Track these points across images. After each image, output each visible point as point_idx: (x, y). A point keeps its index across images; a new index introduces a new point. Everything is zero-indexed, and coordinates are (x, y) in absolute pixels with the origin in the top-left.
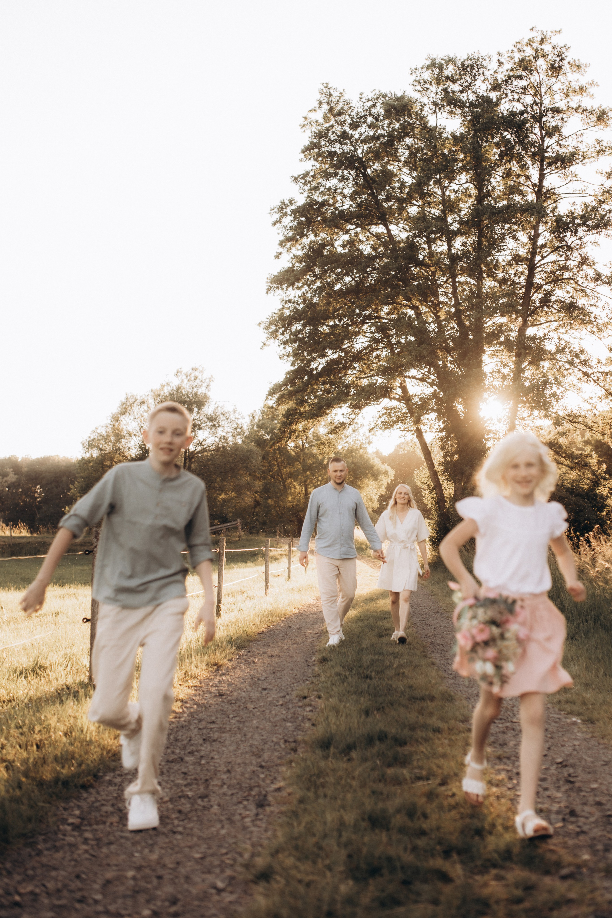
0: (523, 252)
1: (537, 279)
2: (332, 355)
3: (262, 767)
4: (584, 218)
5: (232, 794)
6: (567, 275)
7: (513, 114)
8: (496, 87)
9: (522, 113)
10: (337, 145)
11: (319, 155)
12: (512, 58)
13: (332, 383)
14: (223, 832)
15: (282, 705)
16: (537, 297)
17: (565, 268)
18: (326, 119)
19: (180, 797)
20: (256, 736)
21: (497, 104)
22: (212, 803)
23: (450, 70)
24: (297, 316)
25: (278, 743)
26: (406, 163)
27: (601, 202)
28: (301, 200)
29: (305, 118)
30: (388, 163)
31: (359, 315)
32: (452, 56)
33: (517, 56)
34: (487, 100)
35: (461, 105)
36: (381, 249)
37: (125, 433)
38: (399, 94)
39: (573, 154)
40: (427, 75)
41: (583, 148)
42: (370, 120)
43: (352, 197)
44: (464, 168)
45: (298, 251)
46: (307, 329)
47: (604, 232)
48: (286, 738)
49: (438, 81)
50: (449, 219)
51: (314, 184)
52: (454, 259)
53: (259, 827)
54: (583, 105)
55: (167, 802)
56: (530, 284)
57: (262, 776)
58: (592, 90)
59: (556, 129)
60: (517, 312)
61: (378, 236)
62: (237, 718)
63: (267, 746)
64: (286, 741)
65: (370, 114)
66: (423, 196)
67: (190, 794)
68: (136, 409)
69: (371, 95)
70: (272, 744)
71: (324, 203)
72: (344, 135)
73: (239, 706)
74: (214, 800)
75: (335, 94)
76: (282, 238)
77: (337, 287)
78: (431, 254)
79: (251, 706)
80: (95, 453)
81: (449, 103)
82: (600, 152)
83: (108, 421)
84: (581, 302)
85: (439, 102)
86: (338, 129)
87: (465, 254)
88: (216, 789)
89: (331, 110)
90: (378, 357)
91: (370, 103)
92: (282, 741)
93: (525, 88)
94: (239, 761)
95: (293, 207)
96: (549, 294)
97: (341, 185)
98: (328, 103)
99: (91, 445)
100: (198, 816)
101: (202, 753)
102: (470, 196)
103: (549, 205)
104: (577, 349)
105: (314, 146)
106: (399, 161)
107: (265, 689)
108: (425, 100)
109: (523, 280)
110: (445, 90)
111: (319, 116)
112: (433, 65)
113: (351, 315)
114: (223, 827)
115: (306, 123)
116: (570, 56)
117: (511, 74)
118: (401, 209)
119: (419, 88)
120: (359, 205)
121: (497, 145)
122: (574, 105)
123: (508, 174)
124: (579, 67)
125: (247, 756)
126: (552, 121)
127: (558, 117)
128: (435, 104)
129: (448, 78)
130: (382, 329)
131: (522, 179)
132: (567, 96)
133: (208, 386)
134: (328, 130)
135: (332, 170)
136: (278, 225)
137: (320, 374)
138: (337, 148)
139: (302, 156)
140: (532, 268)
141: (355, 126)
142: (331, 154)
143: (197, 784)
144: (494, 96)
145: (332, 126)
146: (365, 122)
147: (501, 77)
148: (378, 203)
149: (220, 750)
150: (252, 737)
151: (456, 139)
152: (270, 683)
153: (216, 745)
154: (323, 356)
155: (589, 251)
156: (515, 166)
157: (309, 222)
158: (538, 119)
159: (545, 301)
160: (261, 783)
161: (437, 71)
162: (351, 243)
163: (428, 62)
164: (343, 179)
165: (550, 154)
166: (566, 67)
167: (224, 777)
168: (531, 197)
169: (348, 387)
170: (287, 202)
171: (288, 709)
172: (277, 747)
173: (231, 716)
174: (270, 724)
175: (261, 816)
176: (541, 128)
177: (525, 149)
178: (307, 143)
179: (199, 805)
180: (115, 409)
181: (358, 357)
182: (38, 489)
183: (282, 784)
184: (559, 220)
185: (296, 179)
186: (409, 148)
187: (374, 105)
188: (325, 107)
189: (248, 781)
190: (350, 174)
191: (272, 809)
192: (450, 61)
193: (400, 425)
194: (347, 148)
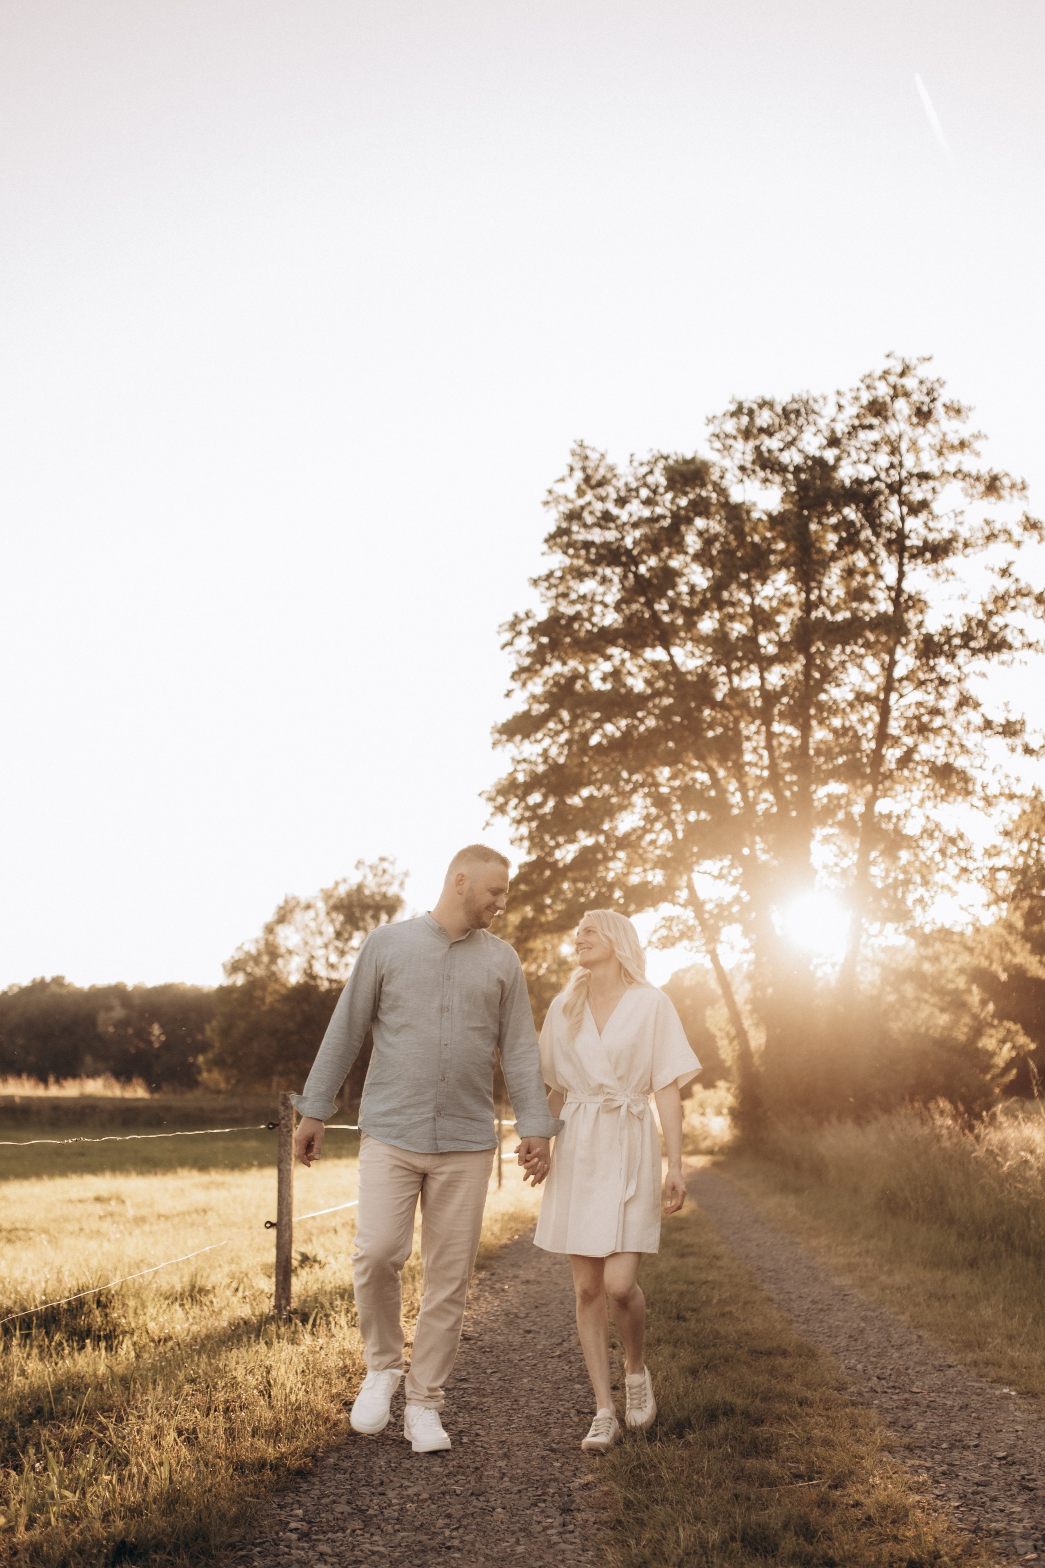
0: (870, 688)
1: (894, 727)
2: (585, 839)
3: (553, 1450)
4: (967, 637)
5: (520, 1491)
6: (938, 722)
7: (858, 482)
8: (833, 442)
9: (872, 481)
10: (597, 530)
11: (569, 545)
12: (857, 398)
13: (586, 880)
14: (520, 1549)
15: (560, 1356)
16: (892, 755)
17: (935, 712)
18: (580, 493)
19: (443, 1493)
20: (533, 1403)
21: (835, 468)
22: (492, 1504)
23: (764, 418)
24: (534, 782)
25: (566, 1415)
26: (696, 557)
27: (990, 614)
28: (542, 614)
29: (550, 492)
30: (670, 556)
31: (628, 781)
32: (768, 398)
33: (866, 397)
34: (819, 462)
35: (781, 469)
36: (660, 684)
37: (282, 950)
38: (689, 456)
39: (949, 542)
40: (730, 426)
41: (964, 533)
42: (644, 493)
43: (618, 608)
44: (783, 564)
45: (537, 687)
46: (551, 803)
47: (996, 658)
48: (578, 1407)
49: (747, 434)
50: (762, 639)
51: (562, 589)
52: (770, 697)
53: (572, 1543)
54: (965, 468)
55: (426, 1500)
56: (882, 736)
57: (557, 1464)
58: (977, 445)
59: (924, 505)
60: (864, 776)
61: (655, 665)
62: (499, 1375)
63: (552, 1420)
64: (578, 1412)
65: (646, 485)
66: (722, 605)
67: (458, 1489)
68: (299, 916)
69: (647, 457)
70: (559, 1416)
71: (577, 617)
72: (607, 518)
73: (498, 1357)
74: (495, 1500)
75: (594, 456)
76: (515, 668)
77: (594, 740)
78: (734, 692)
79: (516, 1357)
80: (240, 980)
81: (763, 468)
82: (991, 537)
83: (258, 933)
84: (961, 762)
85: (749, 465)
86: (598, 506)
87: (784, 690)
88: (493, 1483)
89: (587, 479)
90: (653, 842)
91: (645, 469)
92: (573, 1412)
93: (876, 444)
94: (517, 1440)
95: (531, 623)
96: (910, 751)
97: (601, 589)
98: (584, 469)
99: (235, 967)
100: (478, 1524)
101: (461, 1427)
102: (790, 605)
103: (912, 617)
104: (953, 833)
105: (561, 532)
106: (686, 553)
107: (529, 1332)
108: (727, 463)
109: (870, 729)
110: (757, 448)
111: (569, 488)
112: (738, 412)
113: (615, 781)
114: (518, 1542)
115: (551, 499)
116: (945, 396)
117: (857, 422)
118: (690, 625)
119: (718, 445)
120: (628, 620)
121: (836, 528)
122: (951, 468)
123: (850, 572)
124: (958, 411)
125: (527, 1433)
126: (917, 492)
127: (927, 486)
128: (742, 469)
129: (761, 430)
130: (661, 802)
131: (871, 579)
132: (940, 453)
133: (402, 884)
134: (582, 508)
135: (588, 568)
136: (508, 649)
137: (568, 868)
138: (597, 536)
139: (545, 547)
140: (885, 711)
141: (621, 502)
142: (587, 545)
143: (463, 1474)
144: (830, 455)
145: (589, 504)
146: (637, 497)
147: (841, 428)
148: (655, 615)
149: (485, 1423)
150: (527, 1404)
151: (774, 521)
152: (535, 1324)
153: (477, 1415)
154: (572, 840)
155: (973, 687)
156: (860, 560)
157: (554, 646)
158: (895, 488)
159: (905, 760)
160: (558, 1475)
161: (745, 420)
162: (616, 675)
163: (733, 408)
164: (604, 580)
165: (913, 541)
166: (939, 411)
167: (501, 1463)
168: (885, 606)
169: (611, 886)
170: (522, 615)
171: (570, 1362)
172: (566, 1420)
173: (489, 1371)
174: (549, 1385)
175: (571, 1527)
176: (901, 503)
177: (877, 535)
178: (553, 529)
179: (475, 1507)
180: (270, 916)
181: (624, 842)
182: (156, 1030)
183: (590, 1478)
184: (928, 639)
185: (535, 582)
186: (700, 534)
187: (651, 472)
188: (579, 475)
189: (538, 1472)
190: (613, 573)
191: (584, 1515)
192: (765, 404)
193: (685, 943)
194: (611, 535)
